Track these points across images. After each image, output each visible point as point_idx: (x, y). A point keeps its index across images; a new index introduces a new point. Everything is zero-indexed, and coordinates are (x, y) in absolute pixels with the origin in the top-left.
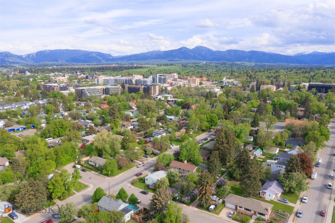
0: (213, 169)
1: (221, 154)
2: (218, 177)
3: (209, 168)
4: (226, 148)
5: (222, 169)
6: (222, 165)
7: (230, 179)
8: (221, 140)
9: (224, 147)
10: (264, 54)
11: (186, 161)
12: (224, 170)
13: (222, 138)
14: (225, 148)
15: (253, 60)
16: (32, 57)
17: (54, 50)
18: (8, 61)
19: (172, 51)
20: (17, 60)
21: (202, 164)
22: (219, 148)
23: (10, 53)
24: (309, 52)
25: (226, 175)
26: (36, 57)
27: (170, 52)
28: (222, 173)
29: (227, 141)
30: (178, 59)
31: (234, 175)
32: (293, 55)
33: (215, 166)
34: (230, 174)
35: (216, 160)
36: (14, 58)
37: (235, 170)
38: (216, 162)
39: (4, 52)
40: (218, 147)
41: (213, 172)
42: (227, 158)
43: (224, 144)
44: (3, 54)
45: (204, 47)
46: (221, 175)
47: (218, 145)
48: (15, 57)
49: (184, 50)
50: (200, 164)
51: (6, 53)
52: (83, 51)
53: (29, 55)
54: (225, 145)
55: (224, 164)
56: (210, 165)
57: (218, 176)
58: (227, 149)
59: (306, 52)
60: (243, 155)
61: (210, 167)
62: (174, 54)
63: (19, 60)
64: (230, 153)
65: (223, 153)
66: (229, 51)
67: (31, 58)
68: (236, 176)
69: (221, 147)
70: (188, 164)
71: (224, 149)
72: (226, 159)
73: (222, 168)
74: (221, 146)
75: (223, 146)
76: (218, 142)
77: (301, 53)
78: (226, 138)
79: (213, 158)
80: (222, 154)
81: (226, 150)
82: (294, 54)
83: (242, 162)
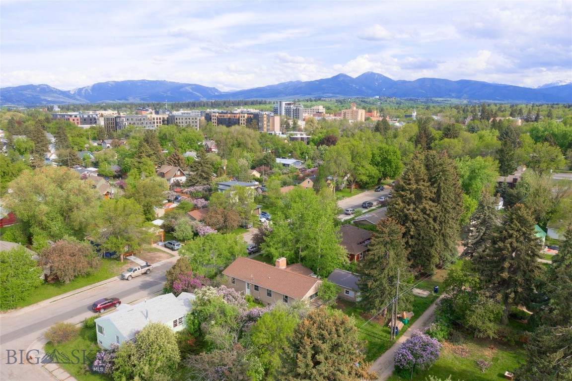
0: (383, 292)
1: (412, 237)
2: (400, 325)
3: (366, 285)
4: (432, 215)
5: (417, 291)
6: (416, 278)
7: (450, 334)
8: (414, 187)
9: (424, 211)
10: (484, 85)
11: (282, 262)
12: (425, 293)
13: (417, 182)
14: (429, 215)
15: (465, 95)
16: (85, 93)
17: (122, 82)
18: (46, 100)
19: (321, 82)
20: (61, 98)
21: (344, 272)
22: (406, 216)
23: (48, 87)
24: (565, 82)
25: (435, 318)
26: (91, 93)
27: (317, 83)
28: (419, 307)
29: (435, 190)
30: (331, 95)
31: (473, 320)
32: (536, 88)
33: (391, 279)
34: (453, 312)
35: (392, 253)
36: (55, 95)
37: (472, 296)
38: (392, 263)
39: (40, 85)
40: (402, 211)
41: (382, 302)
42: (433, 251)
43: (424, 201)
44: (38, 89)
45: (378, 74)
46: (411, 314)
47: (402, 204)
48: (57, 94)
49: (341, 79)
50: (337, 270)
51: (42, 86)
52: (170, 82)
53: (80, 90)
54: (427, 204)
55: (425, 275)
56: (368, 275)
57: (401, 319)
58: (435, 220)
59: (561, 81)
60: (511, 236)
61: (369, 284)
62: (324, 86)
63: (64, 97)
64: (443, 235)
65: (419, 235)
66: (422, 81)
67: (83, 94)
68: (480, 324)
69: (414, 210)
70: (289, 270)
71: (423, 220)
72: (429, 257)
73: (418, 287)
74: (412, 206)
75: (421, 207)
76: (403, 193)
77: (551, 84)
78: (432, 181)
79: (383, 249)
80: (418, 237)
81: (431, 221)
82: (539, 87)
83: (506, 265)
